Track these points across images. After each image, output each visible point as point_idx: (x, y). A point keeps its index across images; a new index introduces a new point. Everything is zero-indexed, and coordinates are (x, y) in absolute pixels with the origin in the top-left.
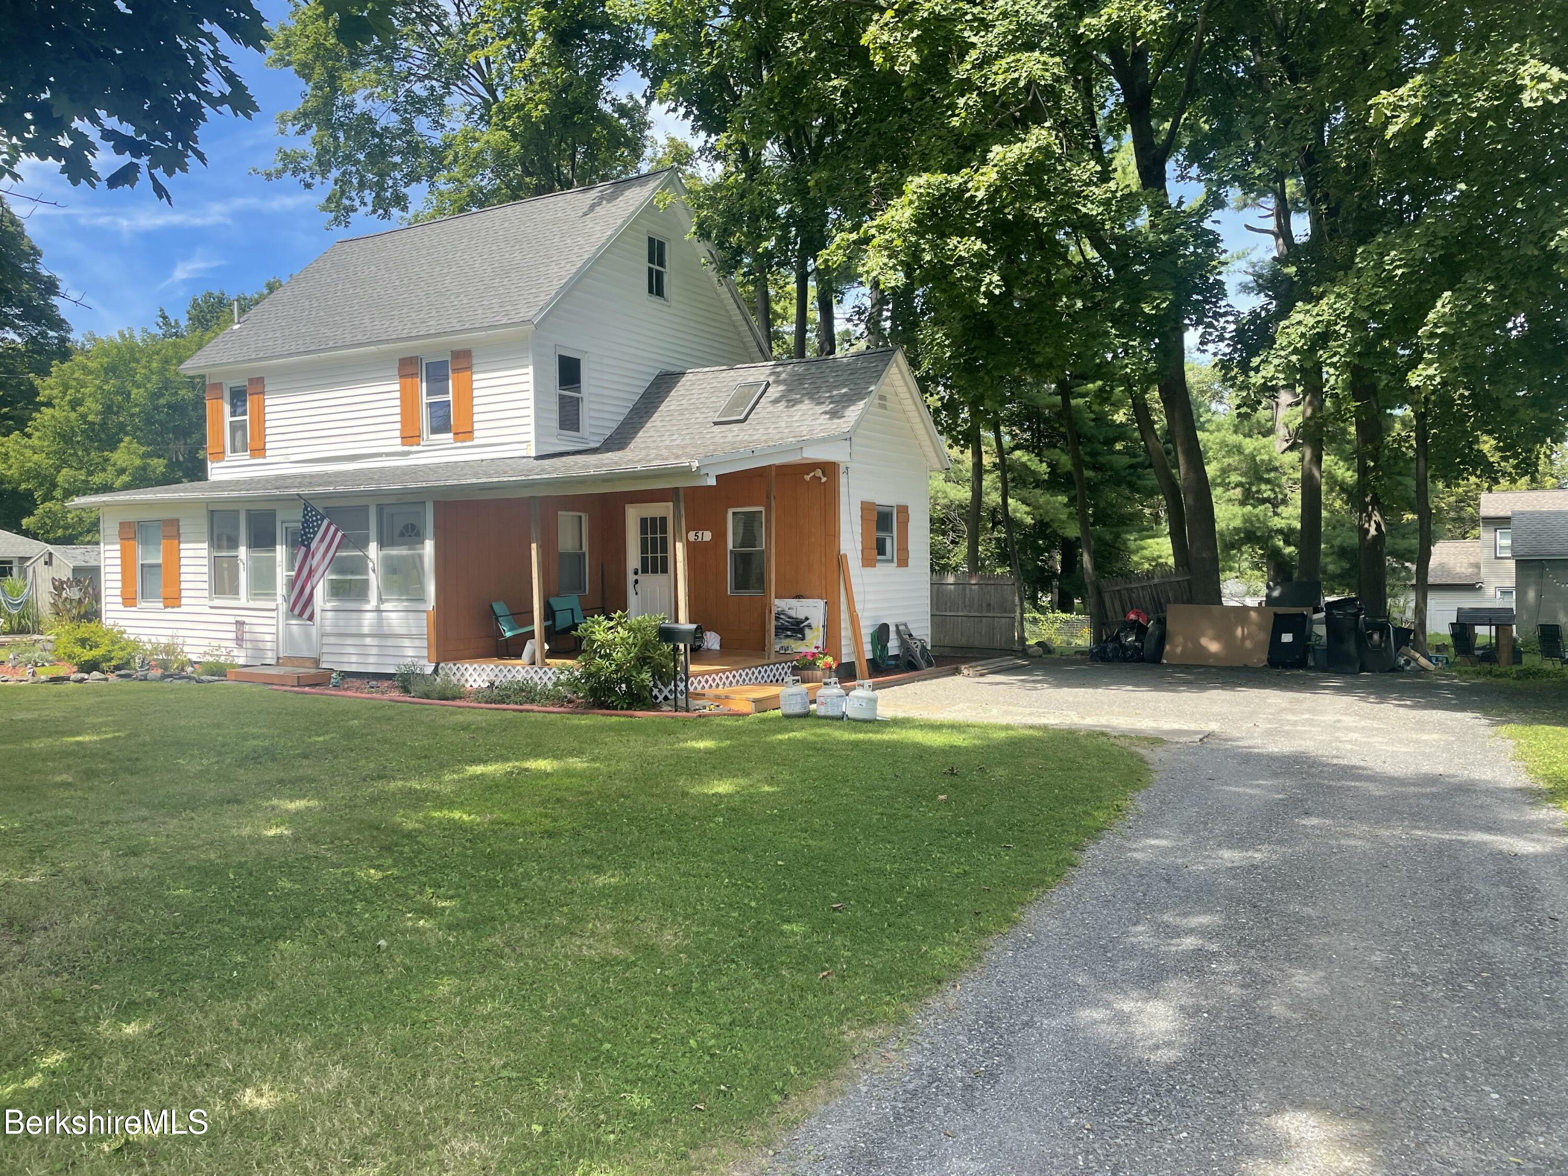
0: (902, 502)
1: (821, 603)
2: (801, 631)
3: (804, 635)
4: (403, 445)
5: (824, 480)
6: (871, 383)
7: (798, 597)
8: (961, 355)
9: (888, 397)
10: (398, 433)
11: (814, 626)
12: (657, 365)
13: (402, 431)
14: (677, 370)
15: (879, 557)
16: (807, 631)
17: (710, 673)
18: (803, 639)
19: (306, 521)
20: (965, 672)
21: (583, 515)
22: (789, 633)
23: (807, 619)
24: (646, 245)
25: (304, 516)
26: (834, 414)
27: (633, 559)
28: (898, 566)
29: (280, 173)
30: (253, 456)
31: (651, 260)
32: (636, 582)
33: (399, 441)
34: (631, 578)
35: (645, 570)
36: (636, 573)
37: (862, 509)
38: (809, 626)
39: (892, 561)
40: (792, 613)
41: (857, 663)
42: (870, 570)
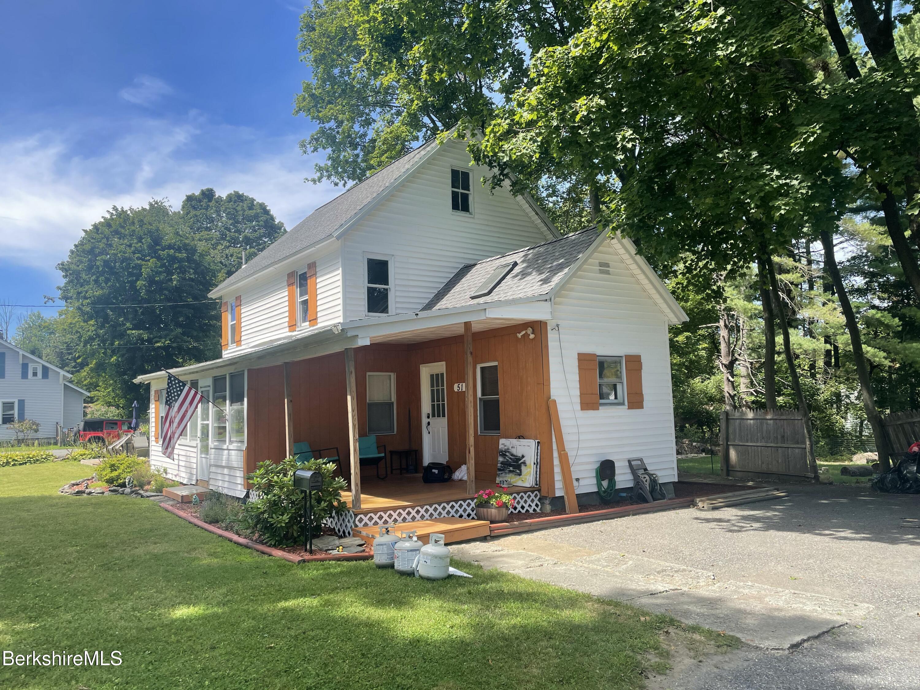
0: (632, 351)
1: (532, 443)
2: (519, 467)
3: (521, 471)
4: (290, 331)
5: (532, 336)
6: (579, 253)
7: (519, 437)
8: (635, 216)
9: (611, 263)
10: (286, 324)
11: (527, 463)
12: (463, 261)
13: (289, 322)
14: (472, 262)
15: (602, 401)
16: (523, 468)
17: (394, 509)
18: (520, 474)
19: (169, 387)
20: (700, 505)
21: (392, 374)
22: (511, 468)
23: (523, 457)
24: (450, 176)
25: (168, 385)
26: (546, 281)
27: (426, 407)
28: (629, 408)
29: (320, 179)
30: (237, 346)
31: (453, 186)
32: (429, 424)
33: (287, 329)
34: (425, 421)
35: (434, 416)
36: (428, 417)
37: (579, 360)
38: (524, 463)
39: (623, 404)
40: (514, 451)
41: (566, 497)
42: (591, 413)
